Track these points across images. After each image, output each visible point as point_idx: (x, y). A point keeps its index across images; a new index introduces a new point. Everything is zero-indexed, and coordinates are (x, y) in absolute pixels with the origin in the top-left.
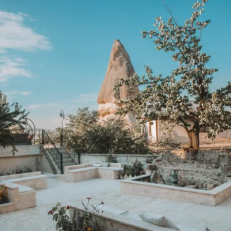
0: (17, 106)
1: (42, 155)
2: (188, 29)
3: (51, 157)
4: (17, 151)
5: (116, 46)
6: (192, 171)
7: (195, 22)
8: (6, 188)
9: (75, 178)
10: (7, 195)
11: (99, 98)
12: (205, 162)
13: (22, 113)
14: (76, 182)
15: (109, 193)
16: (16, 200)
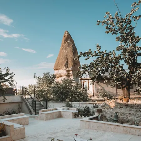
0: (8, 70)
1: (22, 102)
2: (127, 20)
3: (28, 104)
4: (6, 100)
5: (66, 34)
6: (126, 113)
7: (132, 16)
8: (4, 125)
9: (47, 118)
10: (5, 130)
11: (54, 67)
12: (134, 108)
13: (11, 74)
14: (47, 120)
15: (73, 128)
16: (12, 134)
